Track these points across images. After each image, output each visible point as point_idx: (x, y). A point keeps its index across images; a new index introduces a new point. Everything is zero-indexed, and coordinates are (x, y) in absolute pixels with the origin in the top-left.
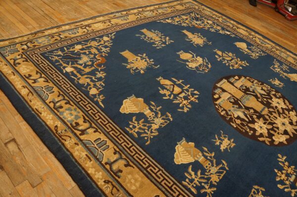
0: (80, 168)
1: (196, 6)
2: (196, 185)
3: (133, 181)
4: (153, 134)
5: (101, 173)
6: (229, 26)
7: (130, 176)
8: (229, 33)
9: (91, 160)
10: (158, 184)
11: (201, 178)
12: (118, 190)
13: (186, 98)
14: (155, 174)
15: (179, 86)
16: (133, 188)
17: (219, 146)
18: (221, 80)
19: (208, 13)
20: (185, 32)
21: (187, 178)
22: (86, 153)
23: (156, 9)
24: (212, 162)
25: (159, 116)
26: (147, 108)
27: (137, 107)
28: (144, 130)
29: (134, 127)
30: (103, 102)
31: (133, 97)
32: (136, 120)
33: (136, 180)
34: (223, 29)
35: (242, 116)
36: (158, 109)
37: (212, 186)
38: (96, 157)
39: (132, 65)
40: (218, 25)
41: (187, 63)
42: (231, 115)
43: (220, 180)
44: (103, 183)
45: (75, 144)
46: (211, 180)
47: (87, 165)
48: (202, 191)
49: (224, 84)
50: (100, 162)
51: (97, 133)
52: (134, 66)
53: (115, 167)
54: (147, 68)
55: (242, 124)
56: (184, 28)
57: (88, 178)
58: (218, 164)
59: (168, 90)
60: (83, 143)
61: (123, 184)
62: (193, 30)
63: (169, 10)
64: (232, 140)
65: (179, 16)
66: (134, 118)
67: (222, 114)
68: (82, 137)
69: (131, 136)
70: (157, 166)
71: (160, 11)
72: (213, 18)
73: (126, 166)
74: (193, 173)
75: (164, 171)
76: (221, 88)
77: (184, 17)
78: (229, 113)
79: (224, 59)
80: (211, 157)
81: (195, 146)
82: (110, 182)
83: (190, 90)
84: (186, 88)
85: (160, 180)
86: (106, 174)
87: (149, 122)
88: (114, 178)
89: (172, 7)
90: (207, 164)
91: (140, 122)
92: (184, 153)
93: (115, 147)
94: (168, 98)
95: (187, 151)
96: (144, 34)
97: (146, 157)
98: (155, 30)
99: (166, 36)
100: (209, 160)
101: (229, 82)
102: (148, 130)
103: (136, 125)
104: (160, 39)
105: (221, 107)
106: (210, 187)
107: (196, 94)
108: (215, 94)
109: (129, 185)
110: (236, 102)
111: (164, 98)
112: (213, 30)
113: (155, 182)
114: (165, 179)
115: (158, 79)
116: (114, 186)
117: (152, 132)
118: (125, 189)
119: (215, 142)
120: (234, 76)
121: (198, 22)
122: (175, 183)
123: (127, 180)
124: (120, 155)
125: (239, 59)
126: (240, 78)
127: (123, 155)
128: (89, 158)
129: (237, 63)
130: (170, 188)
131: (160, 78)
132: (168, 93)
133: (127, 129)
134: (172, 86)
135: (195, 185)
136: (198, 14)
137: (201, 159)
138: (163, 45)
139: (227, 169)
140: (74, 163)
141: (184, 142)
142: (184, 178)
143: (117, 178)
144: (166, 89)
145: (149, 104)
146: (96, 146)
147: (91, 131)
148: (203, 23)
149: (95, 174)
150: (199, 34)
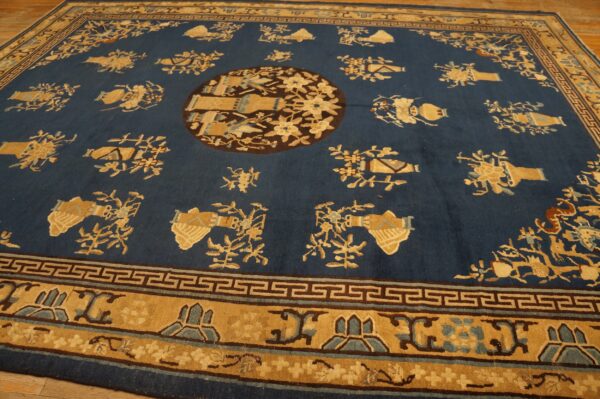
0: (37, 352)
1: (88, 8)
2: (233, 257)
3: (134, 313)
4: (126, 234)
5: (77, 336)
6: (162, 14)
7: (126, 311)
8: (167, 24)
9: (48, 331)
10: (176, 293)
11: (234, 245)
12: (120, 339)
13: (147, 156)
14: (163, 282)
15: (127, 145)
16: (141, 321)
17: (237, 188)
18: (190, 98)
19: (115, 10)
20: (91, 60)
21: (213, 257)
22: (32, 327)
23: (15, 49)
24: (238, 215)
25: (120, 203)
26: (94, 205)
27: (76, 214)
28: (107, 237)
29: (89, 243)
30: (11, 240)
31: (61, 204)
32: (86, 232)
33: (139, 309)
34: (154, 22)
35: (249, 129)
36: (112, 195)
37: (255, 244)
38: (54, 322)
39: (29, 160)
40: (142, 21)
41: (122, 106)
42: (232, 139)
43: (264, 230)
44: (90, 346)
45: (4, 326)
46: (251, 237)
47: (46, 341)
48: (246, 259)
49: (198, 102)
50: (67, 323)
51: (33, 289)
52: (34, 158)
53: (94, 314)
54: (58, 150)
55: (254, 140)
56: (86, 55)
57: (62, 356)
58: (247, 213)
59: (112, 161)
60: (19, 317)
61: (121, 327)
62: (104, 50)
63: (43, 40)
64: (252, 170)
65: (66, 40)
66: (81, 232)
67: (217, 144)
68: (10, 310)
69: (93, 257)
70: (158, 272)
71: (26, 49)
72: (128, 14)
73: (110, 301)
74: (218, 246)
75: (173, 270)
76: (196, 111)
77: (77, 38)
78: (227, 137)
79: (179, 67)
80: (232, 210)
81: (201, 210)
82: (99, 337)
83: (148, 141)
84: (139, 141)
85: (174, 286)
86: (85, 332)
87: (109, 222)
88: (103, 328)
89: (44, 31)
90: (232, 223)
91: (95, 231)
92: (188, 231)
93: (77, 288)
94: (118, 171)
95: (192, 224)
96: (21, 102)
97: (134, 270)
98: (36, 85)
99: (61, 84)
100: (232, 215)
101: (203, 95)
102: (114, 233)
103: (91, 238)
104: (53, 95)
105: (210, 136)
106: (254, 248)
107: (161, 141)
108: (191, 124)
109: (132, 322)
110: (230, 117)
111: (113, 175)
112: (138, 34)
113: (168, 292)
114: (180, 279)
115: (87, 155)
116: (109, 339)
117: (121, 233)
118: (130, 331)
119: (228, 187)
120: (207, 83)
121: (106, 34)
122: (199, 276)
123: (125, 318)
124: (92, 292)
125: (203, 54)
126: (218, 79)
127: (96, 290)
128: (43, 329)
129: (203, 62)
130: (197, 285)
131: (89, 151)
132: (114, 166)
133: (80, 252)
134: (116, 152)
135: (230, 259)
136: (98, 21)
137: (219, 221)
138: (65, 101)
139: (265, 210)
140: (22, 354)
141: (179, 215)
142: (210, 260)
143: (107, 325)
144: (108, 161)
145: (93, 199)
146: (43, 307)
147: (19, 292)
148: (114, 31)
149: (69, 344)
150: (118, 51)
